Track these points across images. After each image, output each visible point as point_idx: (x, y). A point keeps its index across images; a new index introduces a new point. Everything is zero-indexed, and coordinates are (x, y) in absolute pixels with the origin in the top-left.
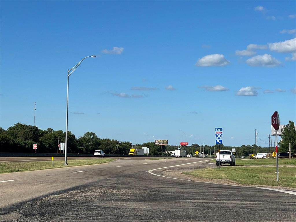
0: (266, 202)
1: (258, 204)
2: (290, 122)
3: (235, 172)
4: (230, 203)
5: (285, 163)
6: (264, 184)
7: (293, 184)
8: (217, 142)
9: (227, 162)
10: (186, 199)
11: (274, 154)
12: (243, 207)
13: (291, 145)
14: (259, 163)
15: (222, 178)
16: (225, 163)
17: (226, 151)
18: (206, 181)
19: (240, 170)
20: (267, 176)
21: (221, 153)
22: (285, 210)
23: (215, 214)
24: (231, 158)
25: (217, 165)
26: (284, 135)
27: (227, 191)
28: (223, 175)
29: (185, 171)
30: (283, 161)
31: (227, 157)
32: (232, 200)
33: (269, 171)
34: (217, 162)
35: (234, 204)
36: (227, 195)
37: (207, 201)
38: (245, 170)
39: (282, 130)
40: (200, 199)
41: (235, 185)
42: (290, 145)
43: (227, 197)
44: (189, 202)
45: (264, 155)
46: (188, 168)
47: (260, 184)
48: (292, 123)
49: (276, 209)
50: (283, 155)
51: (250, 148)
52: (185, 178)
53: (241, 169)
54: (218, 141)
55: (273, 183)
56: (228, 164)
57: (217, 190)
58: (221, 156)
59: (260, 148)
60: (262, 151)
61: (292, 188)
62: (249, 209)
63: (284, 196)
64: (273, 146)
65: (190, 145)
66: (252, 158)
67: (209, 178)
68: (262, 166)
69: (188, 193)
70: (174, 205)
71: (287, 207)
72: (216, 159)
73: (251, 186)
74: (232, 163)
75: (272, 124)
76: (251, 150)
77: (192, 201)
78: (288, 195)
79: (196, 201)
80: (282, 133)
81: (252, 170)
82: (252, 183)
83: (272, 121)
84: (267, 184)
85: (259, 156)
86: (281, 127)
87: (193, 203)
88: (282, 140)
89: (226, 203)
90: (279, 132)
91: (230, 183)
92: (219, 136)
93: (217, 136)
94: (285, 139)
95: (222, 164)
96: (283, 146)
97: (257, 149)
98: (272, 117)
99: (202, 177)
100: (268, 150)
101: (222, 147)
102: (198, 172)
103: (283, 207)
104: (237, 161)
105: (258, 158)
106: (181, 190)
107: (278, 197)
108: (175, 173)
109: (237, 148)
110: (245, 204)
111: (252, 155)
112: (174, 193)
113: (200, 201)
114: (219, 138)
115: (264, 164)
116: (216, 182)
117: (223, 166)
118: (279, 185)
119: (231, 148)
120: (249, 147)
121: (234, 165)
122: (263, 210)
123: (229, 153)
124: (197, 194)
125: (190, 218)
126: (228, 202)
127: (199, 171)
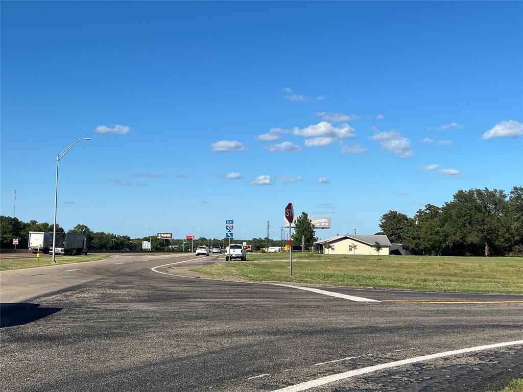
0: (280, 298)
1: (272, 301)
2: (303, 213)
3: (246, 267)
4: (243, 301)
5: (298, 258)
6: (278, 280)
7: (306, 279)
8: (227, 236)
9: (238, 257)
10: (196, 298)
11: (287, 248)
12: (256, 305)
13: (305, 238)
14: (271, 257)
15: (233, 275)
16: (235, 258)
17: (237, 245)
18: (216, 278)
19: (252, 266)
20: (279, 271)
21: (232, 247)
22: (299, 307)
23: (227, 313)
24: (242, 252)
25: (227, 260)
26: (297, 227)
27: (239, 289)
28: (234, 271)
29: (193, 268)
30: (296, 254)
31: (238, 252)
32: (245, 298)
33: (282, 266)
34: (227, 258)
35: (247, 301)
36: (239, 293)
37: (219, 300)
38: (256, 265)
39: (295, 222)
40: (210, 298)
41: (247, 282)
42: (303, 238)
43: (239, 294)
44: (199, 302)
45: (277, 248)
46: (196, 264)
47: (273, 280)
48: (305, 215)
49: (291, 306)
50: (296, 248)
51: (262, 242)
52: (192, 275)
53: (253, 264)
54: (229, 234)
55: (287, 279)
56: (239, 259)
57: (227, 288)
58: (232, 250)
59: (272, 241)
60: (274, 244)
61: (306, 284)
62: (262, 307)
63: (298, 292)
64: (286, 239)
65: (197, 238)
66: (263, 252)
67: (219, 274)
68: (274, 261)
69: (197, 291)
70: (183, 305)
71: (302, 304)
72: (226, 254)
73: (264, 282)
74: (243, 258)
75: (286, 216)
76: (263, 243)
77: (203, 300)
78: (301, 291)
79: (206, 300)
80: (296, 225)
81: (264, 265)
82: (265, 279)
83: (286, 213)
84: (280, 280)
85: (272, 249)
86: (295, 218)
87: (203, 302)
88: (295, 233)
89: (238, 301)
90: (293, 225)
91: (242, 280)
92: (229, 229)
93: (227, 229)
94: (298, 232)
95: (232, 259)
96: (296, 239)
97: (269, 243)
98: (286, 209)
99: (211, 274)
100: (281, 244)
101: (232, 241)
102: (207, 269)
103: (297, 304)
104: (249, 256)
105: (270, 252)
106: (190, 289)
107: (291, 293)
108: (181, 270)
109: (248, 242)
110: (258, 302)
111: (264, 249)
112: (182, 292)
113: (211, 300)
114: (230, 231)
115: (277, 259)
116: (227, 279)
117: (233, 262)
118: (293, 280)
119: (241, 242)
120: (260, 241)
121: (245, 260)
122: (277, 308)
123: (240, 247)
124: (207, 292)
125: (201, 318)
126: (240, 300)
127: (208, 267)
